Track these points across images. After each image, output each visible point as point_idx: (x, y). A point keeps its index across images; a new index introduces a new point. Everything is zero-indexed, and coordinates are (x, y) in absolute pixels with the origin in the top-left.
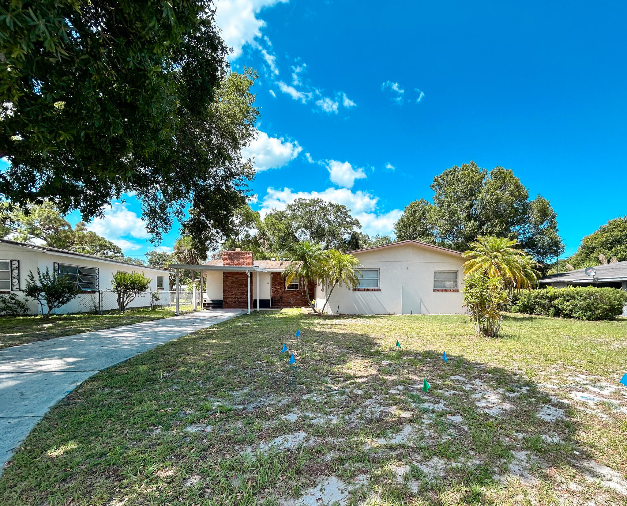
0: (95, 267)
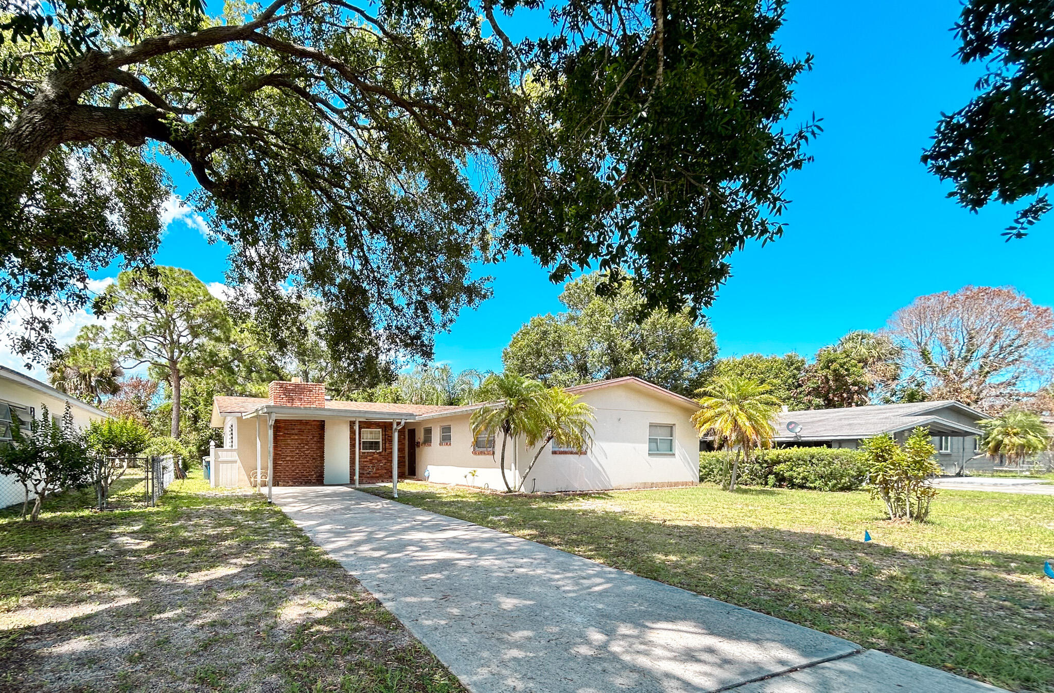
0: (29, 405)
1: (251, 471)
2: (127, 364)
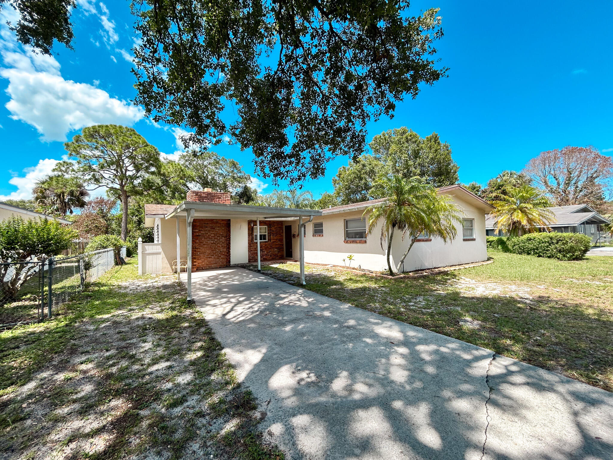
1: (172, 261)
2: (90, 187)
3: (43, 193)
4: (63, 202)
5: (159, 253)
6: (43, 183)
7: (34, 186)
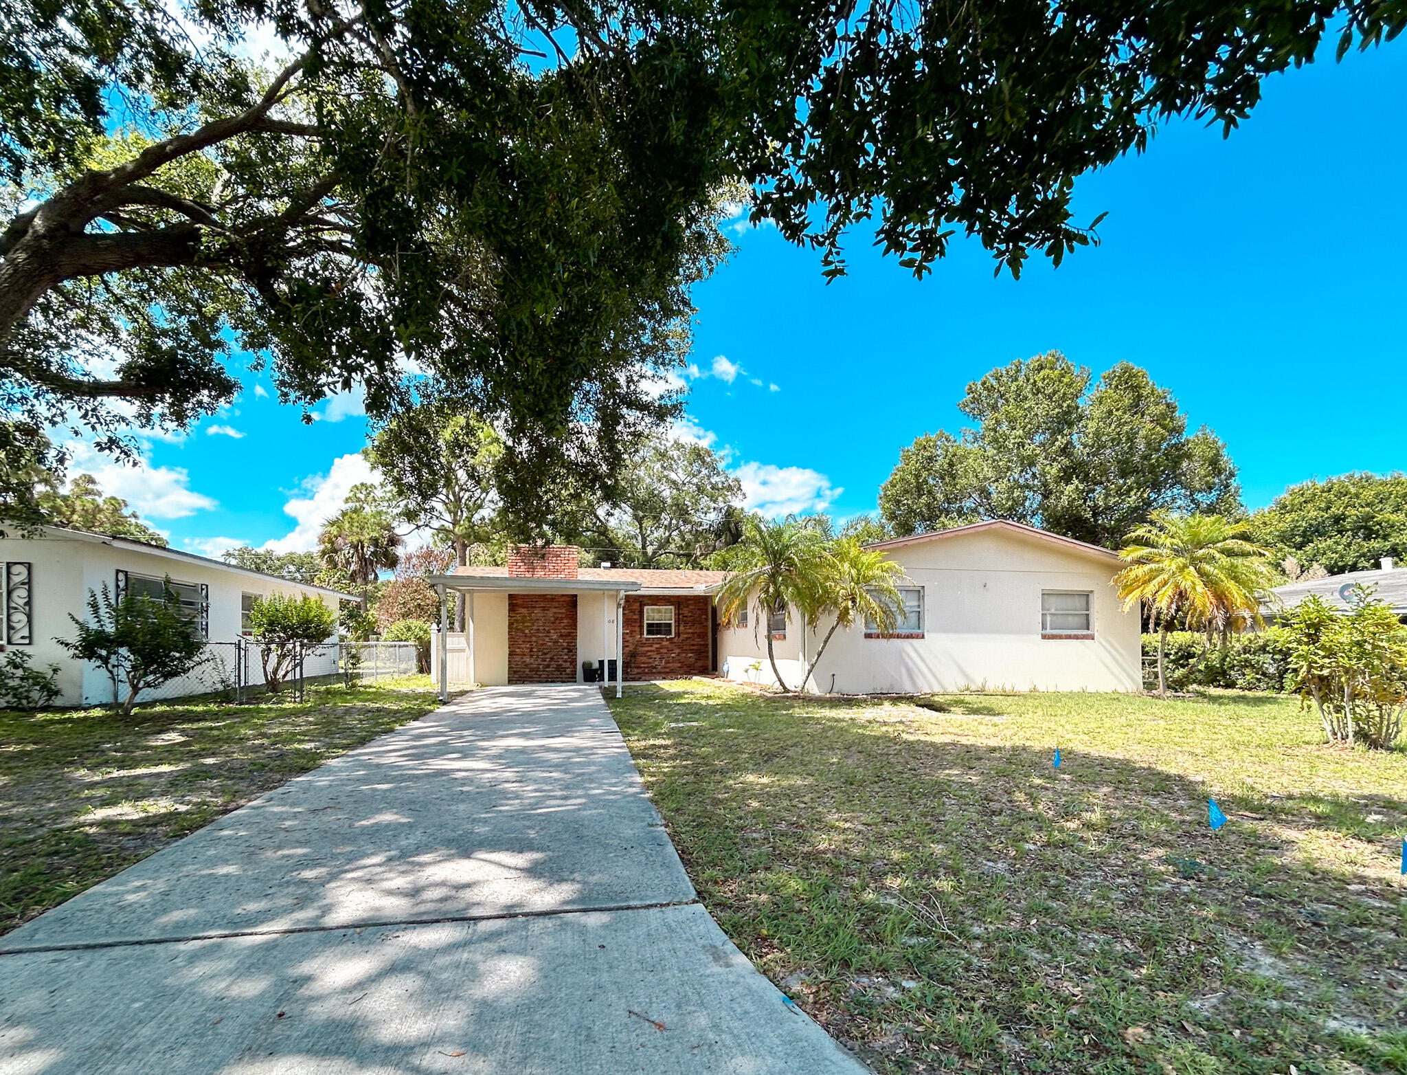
0: (200, 582)
2: (402, 528)
3: (332, 543)
4: (362, 558)
5: (463, 650)
6: (332, 524)
7: (320, 530)
